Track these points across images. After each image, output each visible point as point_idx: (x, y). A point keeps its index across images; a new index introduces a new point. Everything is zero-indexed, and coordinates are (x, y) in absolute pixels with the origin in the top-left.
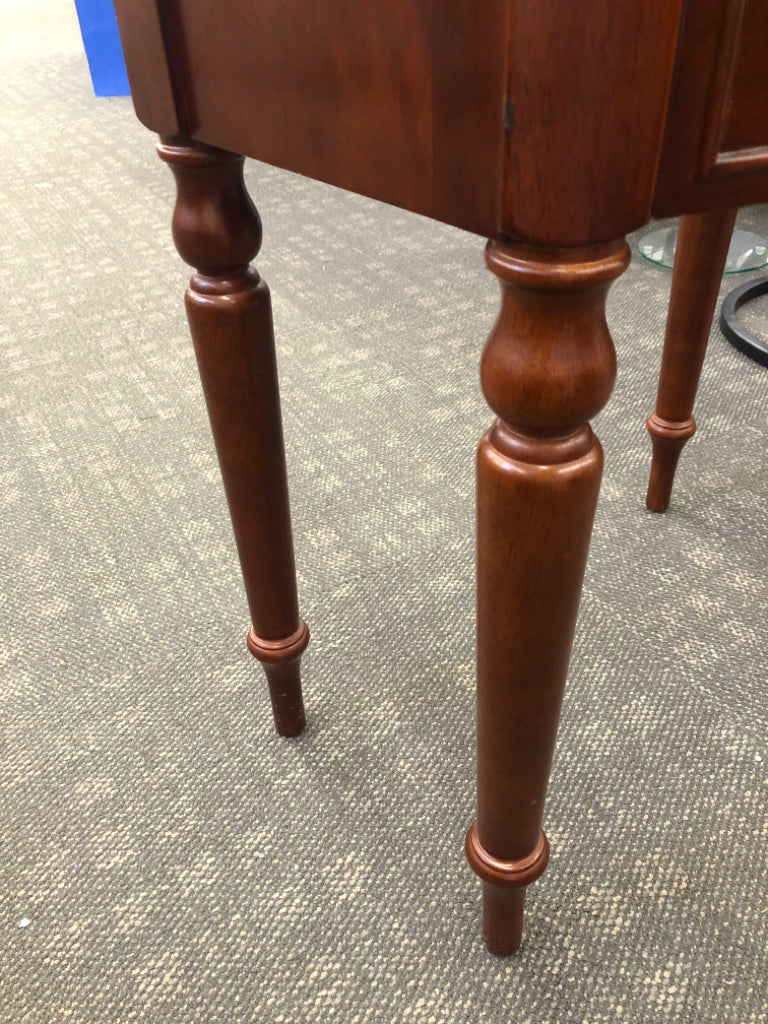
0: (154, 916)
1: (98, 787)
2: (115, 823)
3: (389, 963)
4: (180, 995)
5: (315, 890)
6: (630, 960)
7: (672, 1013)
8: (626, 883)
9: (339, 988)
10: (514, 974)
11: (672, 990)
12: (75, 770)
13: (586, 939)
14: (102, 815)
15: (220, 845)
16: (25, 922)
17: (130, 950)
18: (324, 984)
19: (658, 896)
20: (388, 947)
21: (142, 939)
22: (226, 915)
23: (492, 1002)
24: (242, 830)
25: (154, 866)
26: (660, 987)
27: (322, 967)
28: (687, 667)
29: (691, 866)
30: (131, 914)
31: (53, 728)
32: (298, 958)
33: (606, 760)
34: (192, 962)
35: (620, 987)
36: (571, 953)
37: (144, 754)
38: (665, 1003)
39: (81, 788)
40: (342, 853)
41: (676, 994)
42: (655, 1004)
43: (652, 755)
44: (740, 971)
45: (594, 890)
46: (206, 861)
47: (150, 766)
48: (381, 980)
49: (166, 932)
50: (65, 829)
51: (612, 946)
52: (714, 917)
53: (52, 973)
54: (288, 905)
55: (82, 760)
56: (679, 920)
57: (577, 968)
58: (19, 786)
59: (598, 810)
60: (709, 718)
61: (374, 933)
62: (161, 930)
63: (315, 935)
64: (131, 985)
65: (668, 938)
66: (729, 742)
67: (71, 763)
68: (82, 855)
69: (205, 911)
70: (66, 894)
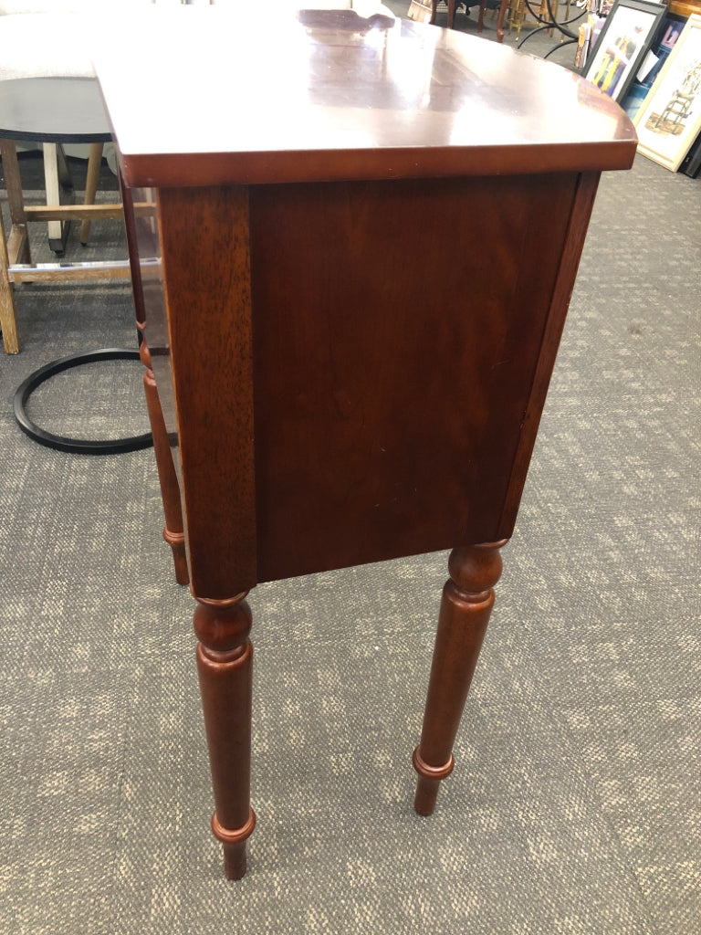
3: (418, 869)
5: (362, 895)
7: (478, 755)
9: (422, 901)
10: (442, 810)
18: (418, 909)
20: (409, 866)
27: (408, 907)
28: (309, 640)
32: (400, 918)
33: (347, 710)
38: (474, 756)
40: (345, 870)
41: (471, 749)
43: (355, 688)
48: (425, 877)
54: (365, 915)
60: (345, 652)
61: (400, 871)
63: (389, 903)
66: (362, 653)
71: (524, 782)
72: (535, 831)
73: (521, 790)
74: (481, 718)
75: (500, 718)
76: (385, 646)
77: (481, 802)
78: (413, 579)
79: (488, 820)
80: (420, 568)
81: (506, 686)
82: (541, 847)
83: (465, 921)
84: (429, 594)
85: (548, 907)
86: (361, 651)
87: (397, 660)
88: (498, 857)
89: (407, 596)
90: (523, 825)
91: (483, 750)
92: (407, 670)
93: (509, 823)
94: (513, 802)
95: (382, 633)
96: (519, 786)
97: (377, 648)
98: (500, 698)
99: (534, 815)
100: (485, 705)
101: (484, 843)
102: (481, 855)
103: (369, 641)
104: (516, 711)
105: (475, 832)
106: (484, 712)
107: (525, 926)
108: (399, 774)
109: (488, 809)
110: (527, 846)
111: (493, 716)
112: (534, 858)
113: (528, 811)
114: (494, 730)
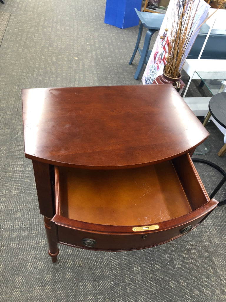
0: (17, 236)
1: (19, 214)
2: (19, 221)
4: (15, 248)
5: (37, 243)
6: (67, 270)
7: (67, 279)
8: (74, 261)
9: (33, 256)
12: (17, 211)
13: (64, 265)
14: (18, 219)
15: (30, 231)
16: (2, 230)
17: (13, 239)
18: (31, 255)
19: (77, 265)
20: (41, 254)
21: (15, 239)
22: (25, 241)
23: (48, 266)
24: (33, 230)
25: (21, 230)
27: (32, 253)
29: (84, 264)
30: (15, 235)
31: (18, 202)
32: (30, 250)
34: (19, 244)
35: (64, 273)
37: (27, 212)
39: (17, 214)
40: (43, 239)
41: (69, 277)
42: (66, 277)
44: (79, 278)
46: (27, 232)
47: (27, 215)
49: (18, 239)
50: (12, 219)
51: (67, 268)
52: (81, 271)
53: (3, 238)
54: (33, 243)
55: (19, 209)
56: (77, 269)
57: (60, 268)
58: (10, 209)
61: (40, 252)
62: (17, 239)
63: (34, 248)
64: (11, 244)
65: (74, 270)
67: (18, 209)
68: (13, 224)
69: (23, 239)
70: (9, 228)
71: (57, 291)
72: (43, 290)
73: (55, 289)
74: (79, 282)
75: (78, 289)
76: (106, 257)
77: (54, 277)
78: (134, 270)
79: (48, 277)
80: (139, 273)
81: (90, 294)
82: (38, 291)
83: (26, 266)
84: (127, 274)
85: (24, 288)
87: (101, 260)
88: (39, 278)
89: (126, 266)
90: (45, 287)
91: (69, 281)
92: (97, 262)
93: (46, 283)
94: (52, 286)
95: (111, 257)
96: (56, 289)
97: (105, 254)
98: (86, 291)
99: (47, 291)
100: (83, 285)
101: (42, 275)
102: (40, 273)
104: (81, 295)
105: (46, 273)
106: (81, 284)
107: (21, 281)
108: (65, 255)
109: (51, 278)
110: (39, 287)
111: (80, 286)
112: (36, 288)
113: (48, 290)
114: (75, 286)
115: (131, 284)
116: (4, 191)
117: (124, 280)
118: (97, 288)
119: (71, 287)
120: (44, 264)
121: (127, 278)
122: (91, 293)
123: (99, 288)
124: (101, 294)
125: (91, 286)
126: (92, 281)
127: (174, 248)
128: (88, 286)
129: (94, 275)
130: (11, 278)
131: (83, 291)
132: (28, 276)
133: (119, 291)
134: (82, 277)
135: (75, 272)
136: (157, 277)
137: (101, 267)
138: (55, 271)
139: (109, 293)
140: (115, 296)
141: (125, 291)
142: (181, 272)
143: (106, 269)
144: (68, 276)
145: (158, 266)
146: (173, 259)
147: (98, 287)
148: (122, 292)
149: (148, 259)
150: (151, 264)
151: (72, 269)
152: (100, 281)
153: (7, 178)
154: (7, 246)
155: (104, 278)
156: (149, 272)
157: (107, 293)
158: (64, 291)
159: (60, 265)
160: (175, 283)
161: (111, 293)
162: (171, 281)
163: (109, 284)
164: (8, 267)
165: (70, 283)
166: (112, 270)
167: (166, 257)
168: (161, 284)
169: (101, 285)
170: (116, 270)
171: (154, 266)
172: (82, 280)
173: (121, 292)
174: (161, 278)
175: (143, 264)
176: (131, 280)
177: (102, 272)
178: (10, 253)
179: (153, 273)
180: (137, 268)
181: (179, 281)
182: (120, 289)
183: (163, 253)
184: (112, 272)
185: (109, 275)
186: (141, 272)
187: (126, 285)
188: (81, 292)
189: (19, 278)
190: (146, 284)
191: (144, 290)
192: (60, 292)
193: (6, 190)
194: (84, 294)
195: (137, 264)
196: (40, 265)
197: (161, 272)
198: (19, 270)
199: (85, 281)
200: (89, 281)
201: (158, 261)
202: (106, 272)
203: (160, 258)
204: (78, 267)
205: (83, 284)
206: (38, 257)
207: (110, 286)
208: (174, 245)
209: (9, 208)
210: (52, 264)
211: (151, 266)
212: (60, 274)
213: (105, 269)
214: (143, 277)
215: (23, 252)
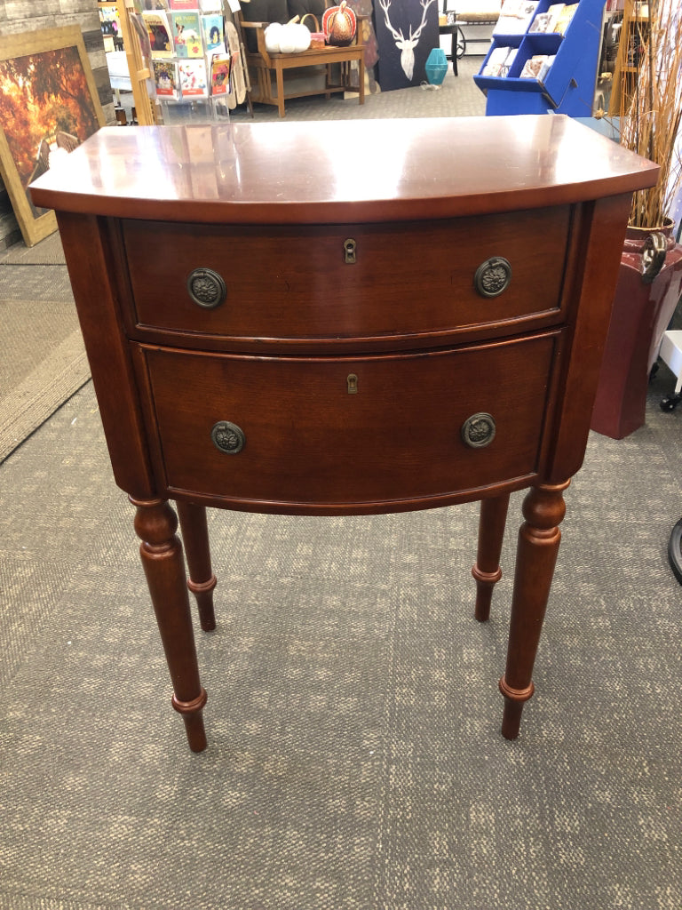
0: (105, 666)
1: (126, 611)
2: (121, 627)
3: (156, 728)
4: (91, 695)
6: (232, 782)
7: (225, 807)
8: (261, 759)
9: (135, 725)
11: (235, 801)
12: (125, 600)
13: (225, 765)
14: (120, 622)
16: (70, 643)
17: (92, 671)
18: (131, 720)
19: (267, 771)
21: (96, 671)
22: (125, 679)
23: (174, 761)
25: (121, 649)
26: (232, 797)
27: (136, 715)
28: (393, 698)
29: (291, 770)
30: (100, 660)
32: (132, 707)
33: (309, 714)
34: (103, 687)
35: (220, 787)
36: (215, 766)
38: (227, 803)
39: (122, 608)
41: (234, 803)
42: (224, 800)
43: (329, 724)
44: (265, 813)
45: (246, 753)
46: (135, 658)
48: (149, 731)
49: (104, 673)
50: (105, 620)
51: (231, 774)
52: (278, 791)
53: (65, 663)
54: (145, 689)
56: (264, 783)
58: (106, 596)
59: (283, 729)
60: (373, 725)
61: (162, 716)
62: (103, 672)
63: (144, 704)
64: (82, 681)
65: (254, 785)
66: (368, 739)
67: (127, 597)
68: (103, 632)
69: (120, 674)
70: (88, 641)
72: (138, 829)
73: (178, 832)
74: (263, 825)
75: (256, 844)
76: (373, 761)
77: (183, 793)
78: (468, 820)
79: (166, 791)
80: (487, 833)
81: (291, 868)
82: (123, 826)
83: (108, 748)
84: (442, 830)
85: (81, 811)
86: (370, 739)
87: (352, 768)
88: (136, 789)
89: (441, 803)
90: (148, 820)
91: (230, 813)
92: (338, 773)
93: (155, 808)
94: (170, 819)
95: (390, 762)
96: (182, 832)
97: (372, 753)
98: (280, 856)
99: (150, 833)
100: (275, 837)
101: (150, 781)
102: (143, 775)
103: (381, 748)
104: (259, 866)
105: (162, 778)
106: (268, 831)
107: (80, 788)
108: (234, 736)
109: (175, 796)
110: (131, 815)
112: (120, 817)
113: (157, 830)
114: (246, 834)
115: (452, 864)
116: (104, 550)
117: (424, 845)
118: (322, 855)
119: (231, 833)
120: (164, 751)
121: (439, 843)
122: (298, 865)
123: (330, 855)
124: (332, 875)
125: (301, 842)
126: (307, 830)
127: (644, 774)
128: (289, 842)
129: (321, 811)
130: (54, 775)
131: (271, 855)
132: (106, 779)
133: (401, 878)
134: (276, 809)
135: (255, 792)
136: (559, 858)
137: (346, 791)
138: (192, 777)
139: (362, 878)
140: (382, 891)
141: (422, 886)
142: (666, 860)
143: (366, 799)
144: (232, 798)
145: (568, 822)
146: (634, 807)
147: (327, 852)
148: (410, 884)
149: (529, 793)
150: (542, 809)
151: (249, 781)
152: (336, 833)
153: (121, 520)
154: (70, 687)
155: (352, 825)
156: (528, 838)
157: (353, 879)
158: (205, 844)
159: (214, 763)
160: (633, 893)
161: (369, 880)
162: (620, 881)
163: (366, 849)
164: (56, 743)
165: (230, 822)
166: (387, 806)
167: (607, 796)
168: (572, 885)
169: (339, 849)
170: (404, 809)
171: (553, 819)
172: (275, 821)
173: (407, 885)
174: (578, 864)
175: (508, 805)
176: (451, 850)
177: (351, 805)
178: (73, 706)
179: (546, 844)
180: (480, 815)
181: (650, 888)
182: (406, 875)
183: (593, 782)
184: (386, 812)
185: (374, 819)
186: (497, 832)
187: (431, 865)
188: (264, 856)
189: (77, 779)
190: (510, 874)
191: (501, 896)
192: (194, 842)
193: (109, 548)
194: (273, 865)
195: (484, 800)
196: (151, 752)
197: (577, 843)
198: (84, 757)
199: (285, 825)
200: (296, 825)
201: (570, 807)
202: (363, 809)
203: (580, 797)
204: (271, 777)
205: (276, 832)
206: (152, 729)
207: (371, 856)
208: (641, 762)
209: (105, 591)
210: (186, 756)
211: (542, 818)
212: (206, 790)
213: (363, 799)
214: (503, 848)
215: (110, 708)
